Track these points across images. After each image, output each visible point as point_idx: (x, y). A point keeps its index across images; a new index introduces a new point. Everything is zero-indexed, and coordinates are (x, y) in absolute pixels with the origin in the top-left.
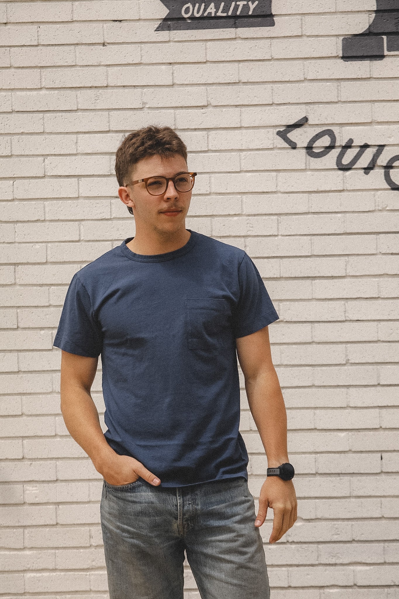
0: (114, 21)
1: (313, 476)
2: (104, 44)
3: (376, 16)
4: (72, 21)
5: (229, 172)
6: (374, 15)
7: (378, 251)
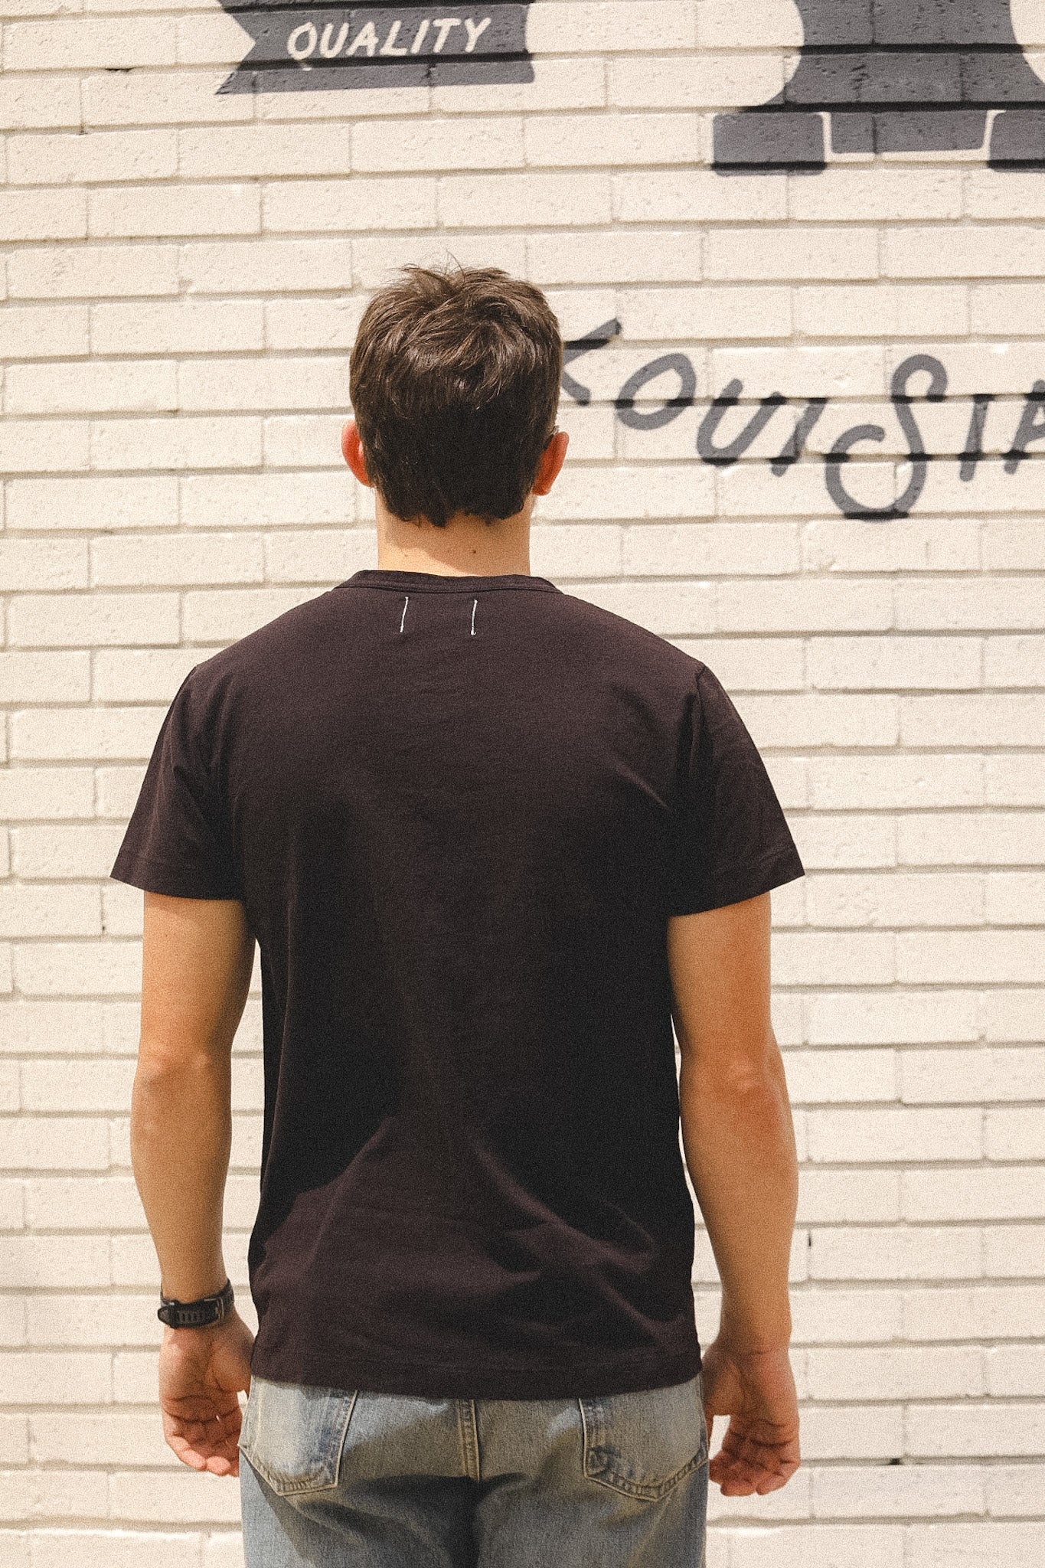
0: (110, 70)
2: (81, 130)
3: (801, 62)
4: (1, 71)
6: (796, 59)
7: (809, 683)
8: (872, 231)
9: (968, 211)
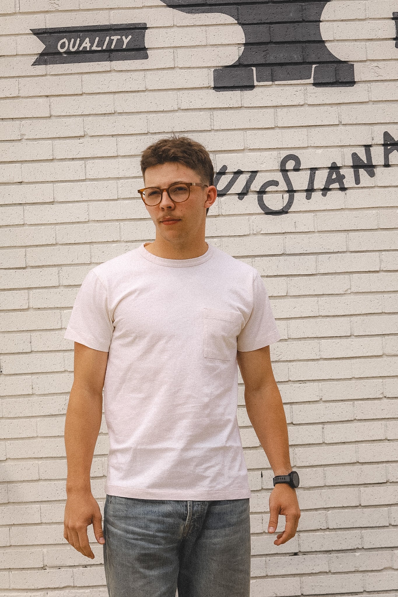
3: (245, 49)
5: (107, 200)
6: (243, 48)
8: (272, 110)
9: (306, 102)
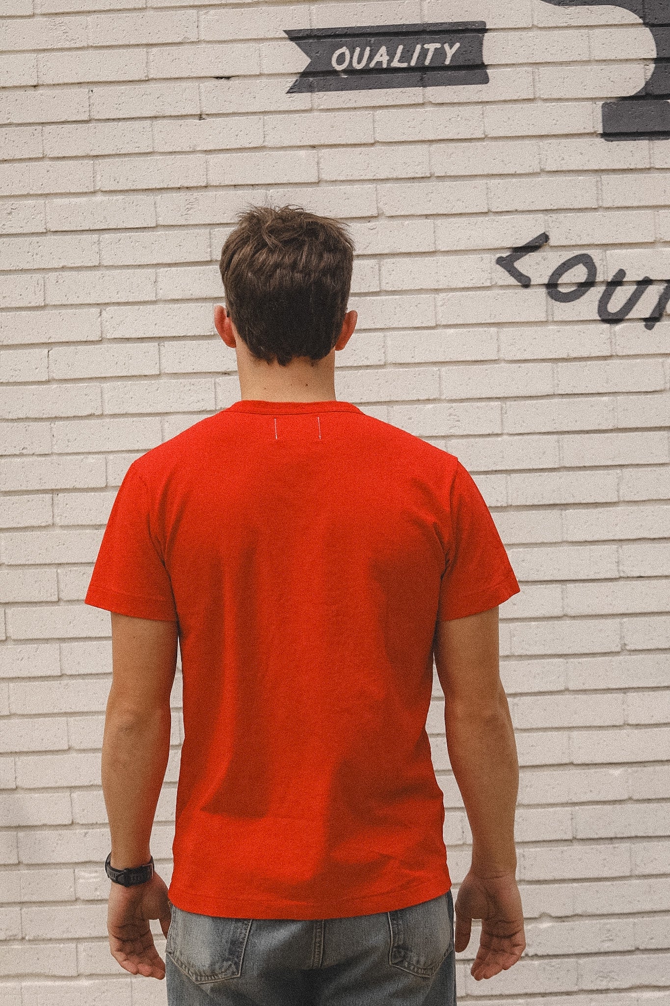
0: (217, 78)
1: (568, 843)
2: (200, 117)
4: (147, 79)
5: (417, 328)
6: (652, 66)
